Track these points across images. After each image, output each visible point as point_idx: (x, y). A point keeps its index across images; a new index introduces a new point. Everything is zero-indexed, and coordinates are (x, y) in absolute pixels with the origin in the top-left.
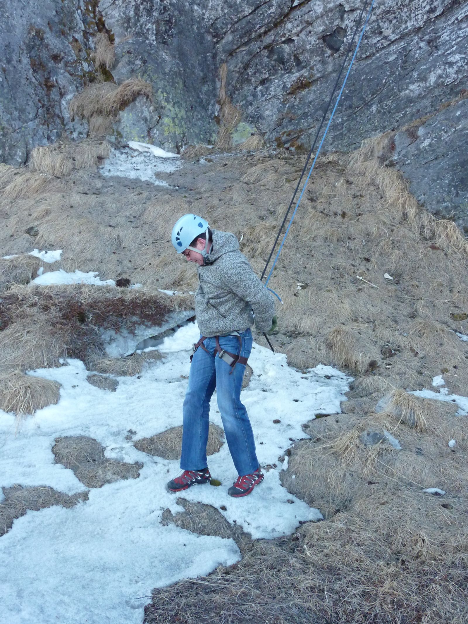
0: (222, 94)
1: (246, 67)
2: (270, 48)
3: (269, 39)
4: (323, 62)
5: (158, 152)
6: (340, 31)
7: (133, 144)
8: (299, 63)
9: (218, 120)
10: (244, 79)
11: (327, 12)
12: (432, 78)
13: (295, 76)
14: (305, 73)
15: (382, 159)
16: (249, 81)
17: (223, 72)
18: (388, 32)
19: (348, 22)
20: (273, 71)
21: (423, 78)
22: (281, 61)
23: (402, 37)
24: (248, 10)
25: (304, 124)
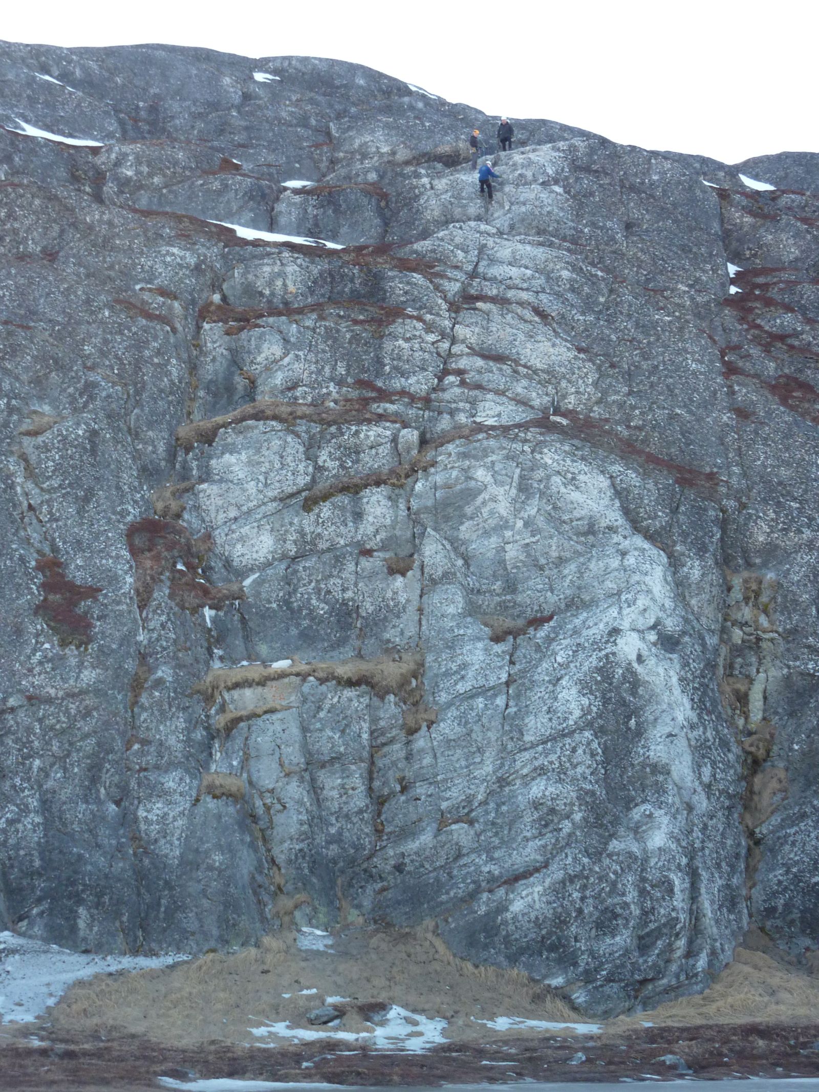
0: (340, 894)
1: (352, 879)
2: (365, 871)
3: (365, 865)
4: (395, 878)
5: (319, 932)
6: (403, 864)
7: (304, 929)
8: (381, 877)
9: (339, 909)
10: (350, 885)
11: (395, 854)
12: (452, 894)
13: (380, 885)
14: (385, 883)
15: (434, 932)
16: (353, 887)
17: (339, 881)
18: (427, 866)
19: (407, 860)
20: (367, 882)
21: (447, 893)
22: (371, 876)
23: (435, 869)
24: (352, 851)
25: (388, 910)
